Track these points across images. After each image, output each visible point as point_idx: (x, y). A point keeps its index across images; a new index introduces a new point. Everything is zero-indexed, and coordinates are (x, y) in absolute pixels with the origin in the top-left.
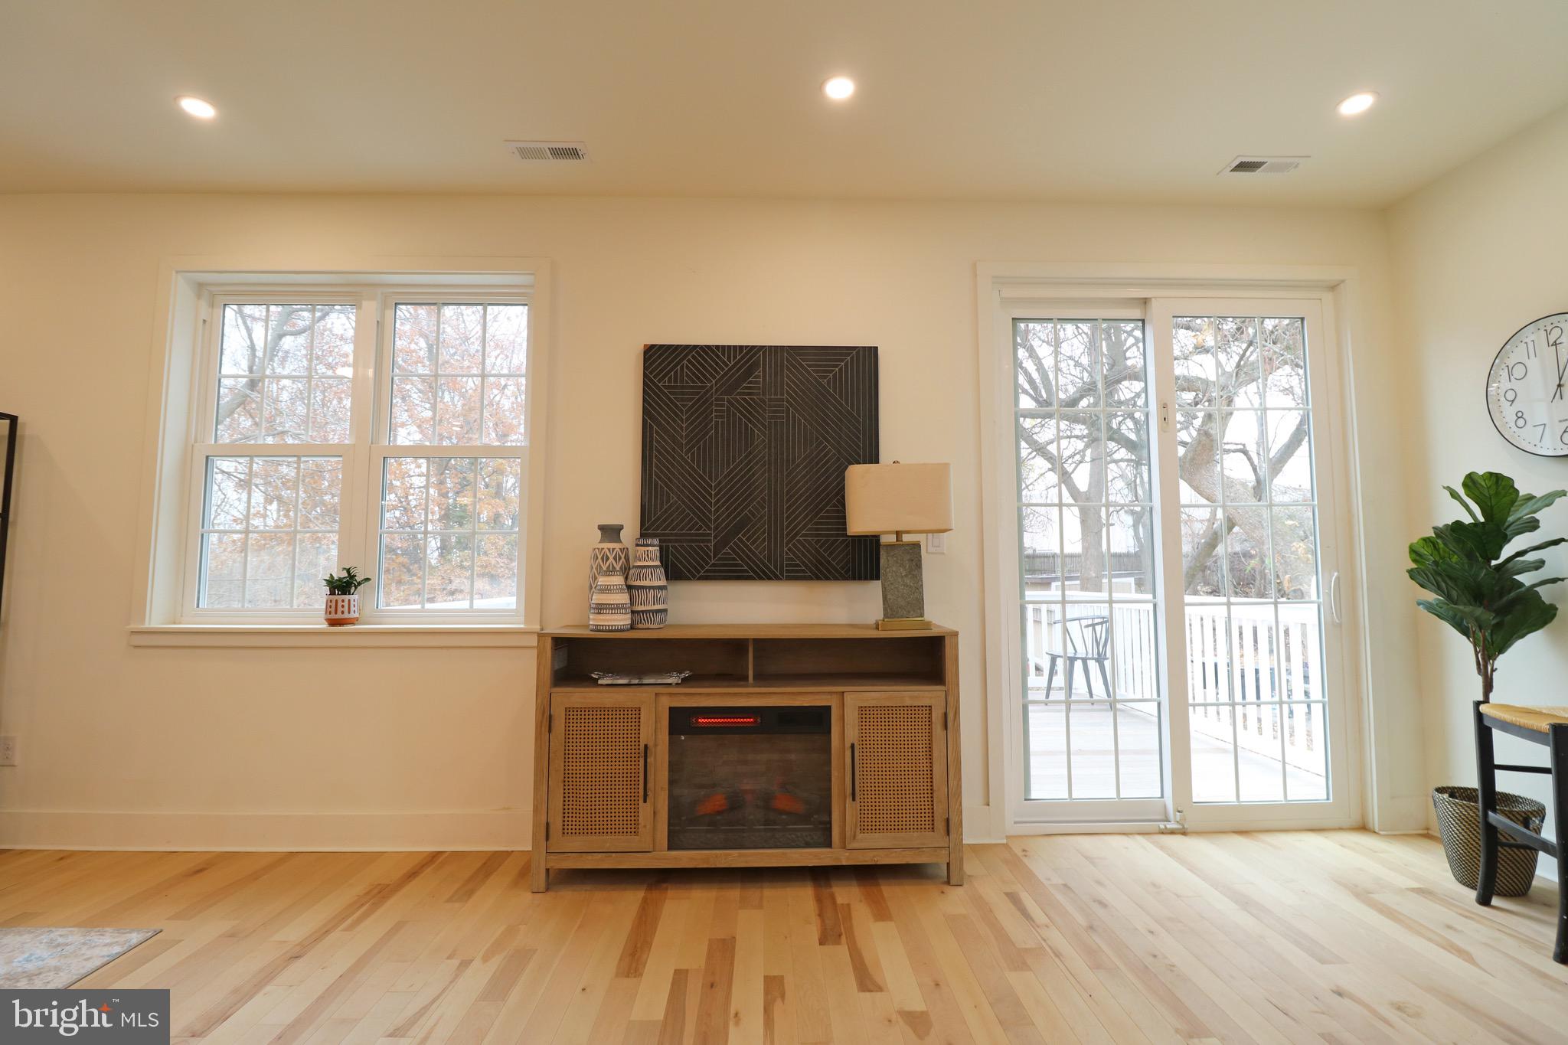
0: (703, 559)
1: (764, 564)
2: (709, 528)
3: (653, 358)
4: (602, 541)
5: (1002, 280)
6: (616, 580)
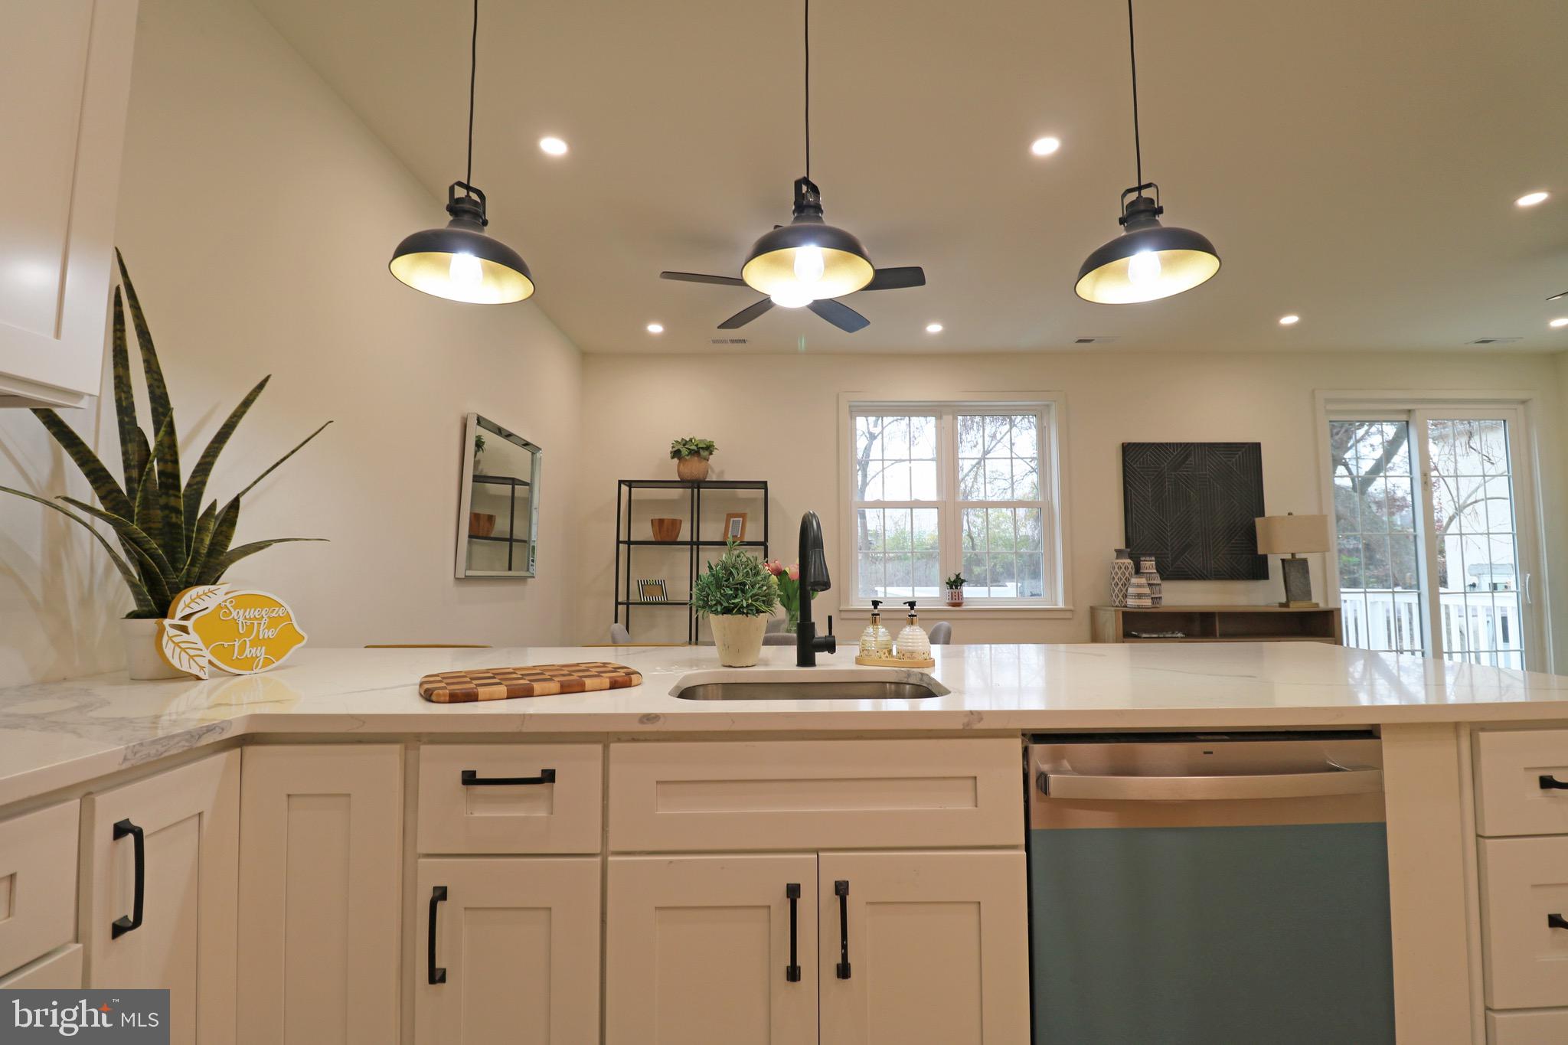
0: (1165, 568)
1: (1201, 571)
2: (1168, 550)
3: (1129, 451)
4: (1117, 558)
5: (1328, 401)
6: (1143, 581)
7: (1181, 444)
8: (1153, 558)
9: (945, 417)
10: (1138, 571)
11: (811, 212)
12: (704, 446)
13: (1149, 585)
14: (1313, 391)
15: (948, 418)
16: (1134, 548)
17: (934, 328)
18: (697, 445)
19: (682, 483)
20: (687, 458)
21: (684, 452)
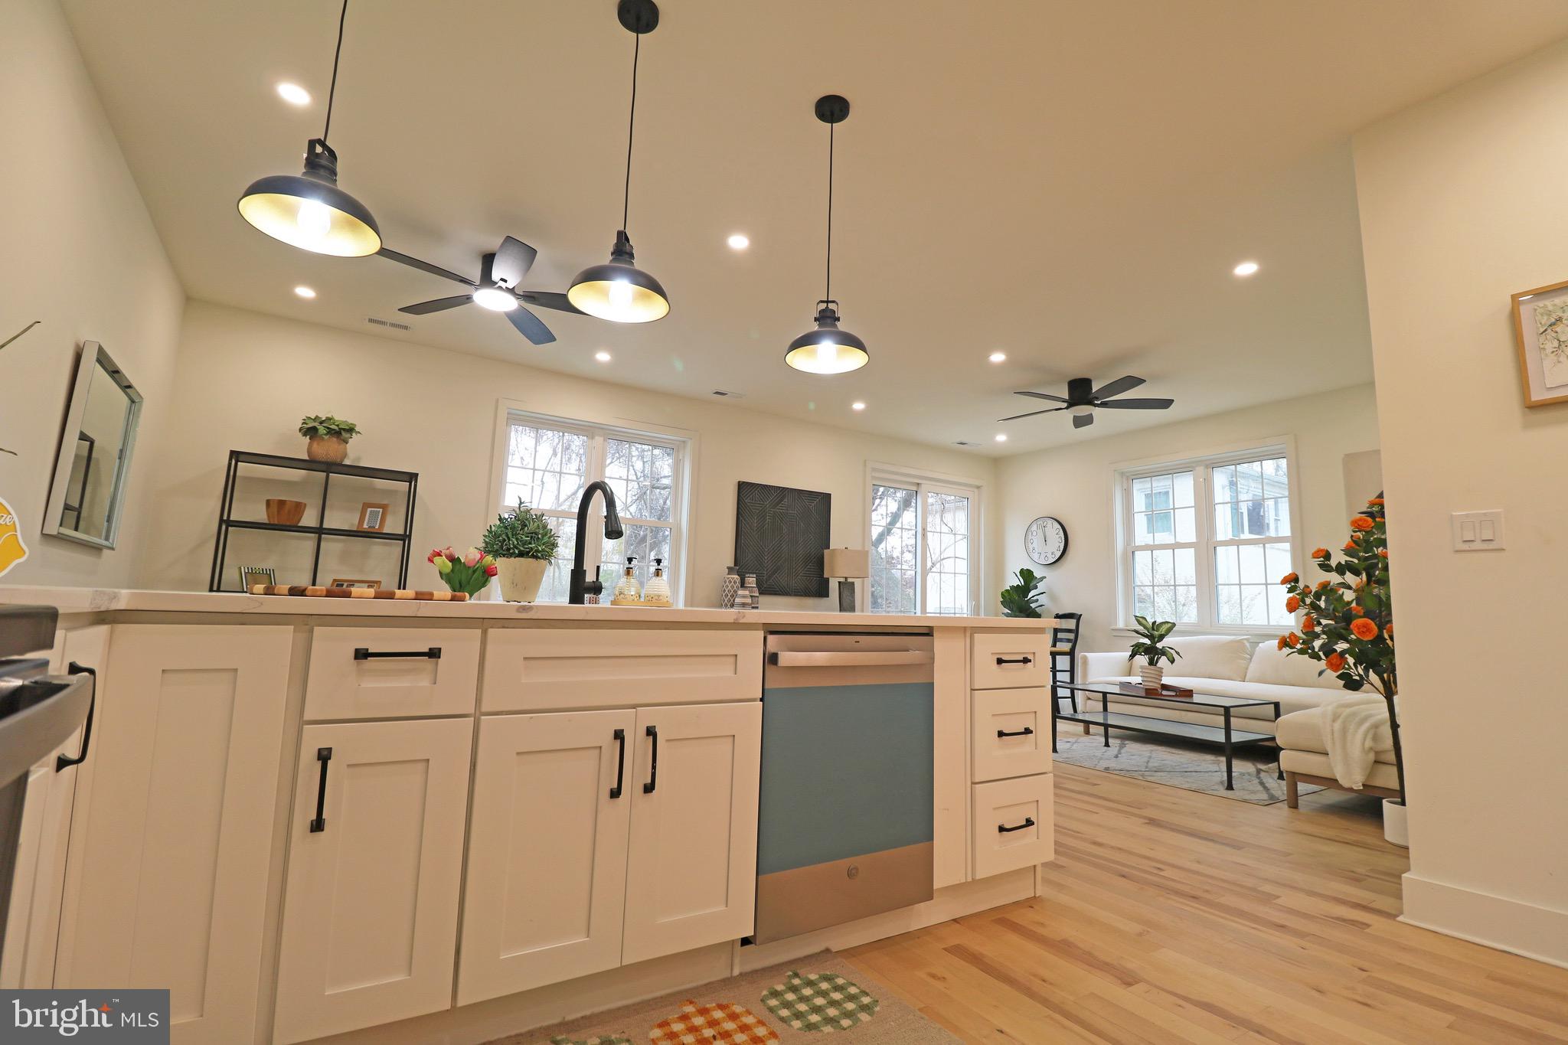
1: (786, 589)
2: (764, 570)
3: (743, 488)
4: (728, 574)
5: (874, 470)
6: (747, 593)
7: (780, 487)
8: (755, 576)
9: (596, 438)
10: (743, 585)
11: (626, 257)
12: (347, 428)
13: (751, 596)
14: (865, 461)
15: (599, 440)
16: (740, 566)
17: (603, 357)
18: (338, 425)
19: (310, 464)
20: (326, 437)
21: (322, 430)
